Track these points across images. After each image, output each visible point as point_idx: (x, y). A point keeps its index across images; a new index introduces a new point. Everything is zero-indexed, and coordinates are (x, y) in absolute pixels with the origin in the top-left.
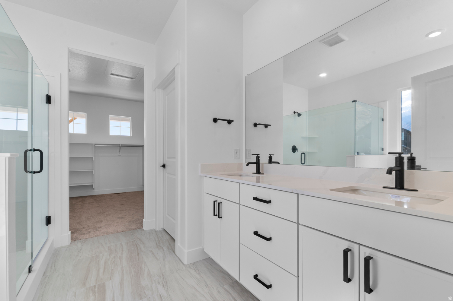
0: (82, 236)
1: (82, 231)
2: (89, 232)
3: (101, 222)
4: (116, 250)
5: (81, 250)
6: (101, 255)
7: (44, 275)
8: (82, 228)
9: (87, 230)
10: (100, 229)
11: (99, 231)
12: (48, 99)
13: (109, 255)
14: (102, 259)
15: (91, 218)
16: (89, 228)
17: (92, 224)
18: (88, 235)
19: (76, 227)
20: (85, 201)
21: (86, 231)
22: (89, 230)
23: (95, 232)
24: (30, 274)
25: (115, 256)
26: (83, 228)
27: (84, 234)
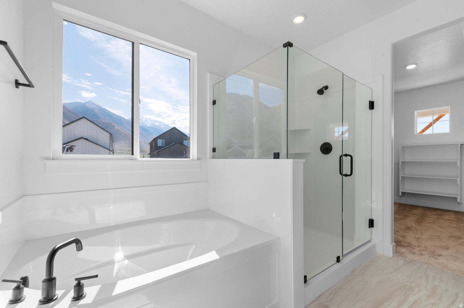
0: (411, 255)
1: (415, 248)
2: (422, 254)
3: (447, 248)
4: (442, 296)
5: (399, 269)
6: (417, 289)
7: (352, 272)
8: (416, 245)
9: (421, 250)
10: (438, 257)
11: (436, 258)
12: (372, 105)
13: (428, 297)
14: (414, 295)
15: (436, 239)
16: (425, 249)
17: (433, 246)
18: (417, 257)
19: (410, 242)
20: (443, 216)
21: (418, 251)
22: (423, 252)
23: (430, 258)
24: (337, 263)
25: (434, 303)
26: (419, 246)
27: (414, 254)
